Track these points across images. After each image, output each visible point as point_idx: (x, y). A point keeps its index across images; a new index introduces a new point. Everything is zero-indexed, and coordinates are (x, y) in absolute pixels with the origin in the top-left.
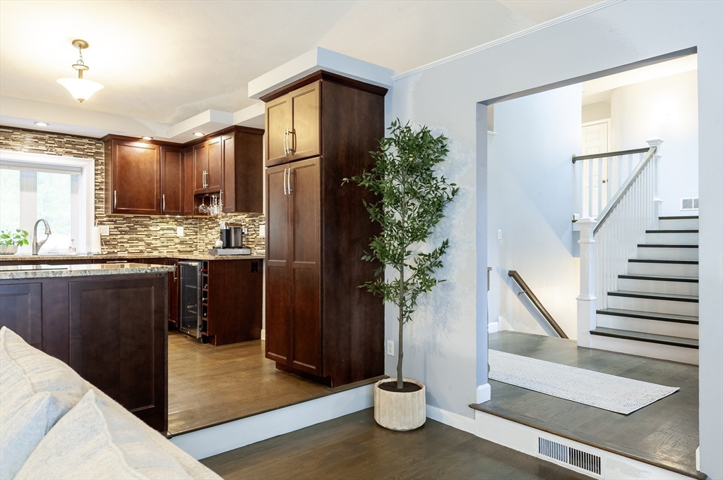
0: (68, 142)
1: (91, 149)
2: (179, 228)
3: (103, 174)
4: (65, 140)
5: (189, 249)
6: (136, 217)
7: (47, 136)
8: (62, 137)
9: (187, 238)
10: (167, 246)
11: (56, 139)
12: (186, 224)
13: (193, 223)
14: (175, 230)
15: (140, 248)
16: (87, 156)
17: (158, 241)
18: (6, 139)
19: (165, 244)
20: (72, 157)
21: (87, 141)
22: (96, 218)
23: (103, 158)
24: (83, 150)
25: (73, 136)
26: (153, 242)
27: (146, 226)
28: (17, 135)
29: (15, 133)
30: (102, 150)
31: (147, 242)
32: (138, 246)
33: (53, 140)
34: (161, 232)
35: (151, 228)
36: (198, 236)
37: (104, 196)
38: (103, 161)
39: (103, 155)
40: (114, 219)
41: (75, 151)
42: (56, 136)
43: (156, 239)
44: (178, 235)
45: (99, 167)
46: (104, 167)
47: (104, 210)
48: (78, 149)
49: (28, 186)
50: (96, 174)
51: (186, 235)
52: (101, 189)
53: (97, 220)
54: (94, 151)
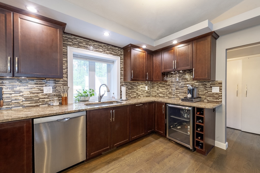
0: (111, 49)
1: (119, 52)
2: (146, 87)
3: (123, 64)
4: (109, 47)
5: (149, 95)
6: (133, 82)
7: (103, 45)
8: (108, 46)
9: (148, 91)
10: (143, 94)
11: (106, 47)
12: (148, 85)
13: (150, 84)
14: (145, 88)
15: (135, 95)
16: (118, 55)
17: (140, 92)
18: (87, 44)
19: (142, 93)
20: (112, 55)
21: (117, 48)
22: (121, 83)
23: (123, 57)
24: (116, 52)
25: (113, 46)
26: (139, 93)
27: (137, 86)
28: (91, 43)
29: (90, 42)
30: (123, 53)
31: (137, 93)
32: (134, 95)
33: (105, 47)
34: (141, 89)
35: (138, 87)
36: (151, 90)
37: (123, 73)
38: (123, 58)
39: (123, 55)
40: (127, 83)
41: (113, 53)
42: (106, 45)
43: (139, 92)
44: (146, 90)
45: (122, 61)
46: (123, 61)
47: (123, 79)
48: (114, 52)
49: (92, 69)
50: (121, 64)
51: (148, 89)
52: (122, 70)
53: (121, 84)
54: (120, 53)
